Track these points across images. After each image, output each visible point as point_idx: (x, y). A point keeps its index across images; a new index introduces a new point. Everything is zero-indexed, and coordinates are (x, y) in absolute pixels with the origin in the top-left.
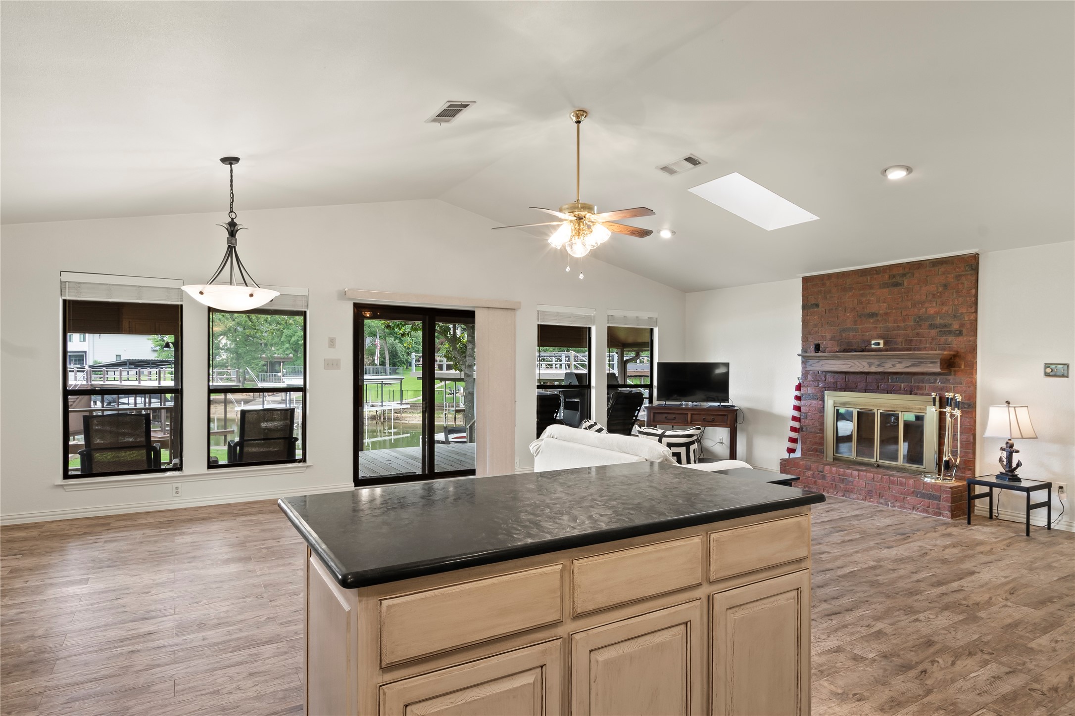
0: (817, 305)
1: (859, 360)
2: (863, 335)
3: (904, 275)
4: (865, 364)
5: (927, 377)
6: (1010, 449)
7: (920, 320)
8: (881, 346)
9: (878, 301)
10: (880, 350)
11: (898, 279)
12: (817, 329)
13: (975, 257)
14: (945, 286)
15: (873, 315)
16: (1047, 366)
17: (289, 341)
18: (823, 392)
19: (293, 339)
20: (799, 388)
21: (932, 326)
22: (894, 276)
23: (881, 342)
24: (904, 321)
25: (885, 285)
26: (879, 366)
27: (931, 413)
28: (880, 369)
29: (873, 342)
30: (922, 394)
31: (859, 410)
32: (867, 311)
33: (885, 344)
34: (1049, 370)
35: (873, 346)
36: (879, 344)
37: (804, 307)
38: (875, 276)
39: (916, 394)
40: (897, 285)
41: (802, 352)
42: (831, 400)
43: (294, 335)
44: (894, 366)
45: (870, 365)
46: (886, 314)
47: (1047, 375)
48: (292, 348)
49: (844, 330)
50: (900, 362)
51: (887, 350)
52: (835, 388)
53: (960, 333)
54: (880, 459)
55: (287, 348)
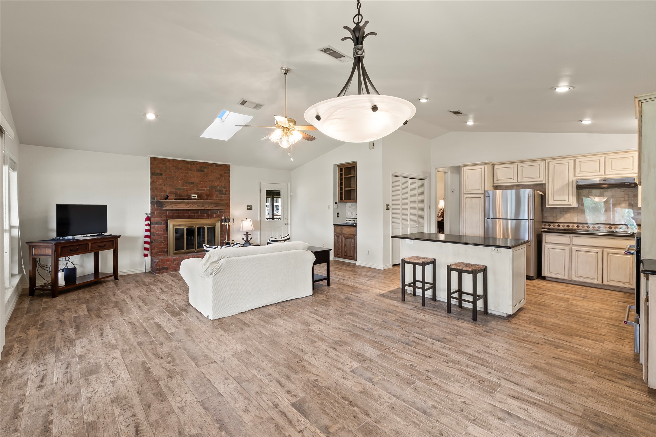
0: (161, 174)
1: (193, 204)
2: (187, 192)
3: (205, 168)
4: (196, 206)
5: (215, 211)
6: (247, 234)
7: (212, 187)
8: (196, 197)
9: (194, 177)
10: (195, 199)
11: (203, 169)
12: (161, 187)
13: (229, 166)
14: (221, 175)
15: (192, 183)
16: (248, 206)
18: (167, 220)
20: (147, 219)
21: (216, 191)
22: (201, 167)
23: (196, 196)
24: (206, 187)
25: (198, 171)
26: (202, 206)
27: (218, 225)
28: (203, 208)
29: (192, 196)
30: (213, 218)
31: (187, 227)
32: (189, 181)
33: (198, 197)
34: (248, 208)
35: (193, 197)
36: (195, 197)
37: (152, 174)
38: (193, 165)
39: (211, 218)
40: (203, 171)
42: (172, 225)
44: (209, 206)
45: (198, 206)
46: (198, 183)
47: (248, 209)
49: (177, 189)
50: (211, 205)
51: (198, 200)
52: (173, 218)
53: (226, 194)
54: (197, 248)
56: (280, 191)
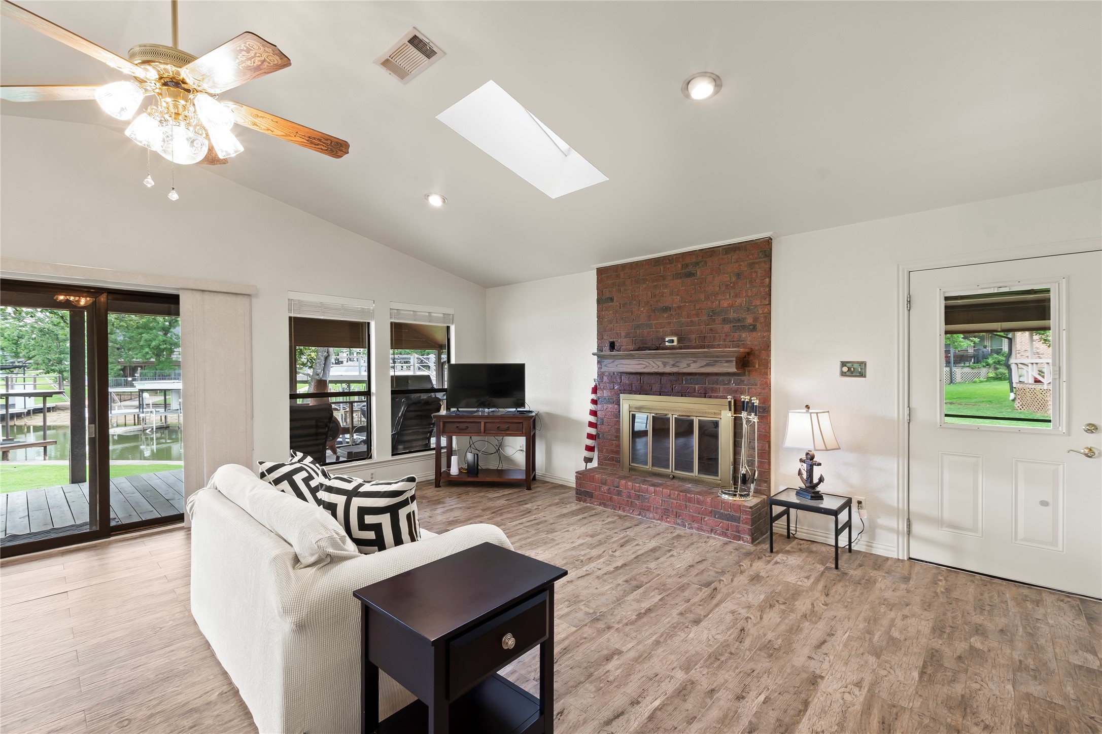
0: (612, 299)
1: (654, 360)
2: (657, 332)
3: (697, 264)
4: (660, 363)
5: (721, 378)
6: (810, 460)
7: (713, 313)
8: (675, 343)
9: (671, 294)
10: (673, 348)
11: (691, 269)
12: (612, 325)
13: (768, 242)
14: (738, 275)
15: (667, 309)
16: (843, 364)
17: (150, 345)
18: (619, 395)
19: (154, 344)
20: (595, 390)
21: (726, 321)
22: (687, 265)
23: (675, 339)
24: (697, 315)
25: (678, 276)
26: (674, 365)
27: (726, 418)
28: (675, 370)
29: (667, 339)
30: (716, 397)
31: (654, 415)
32: (661, 305)
33: (679, 341)
34: (845, 369)
35: (667, 344)
36: (672, 341)
37: (599, 301)
38: (668, 266)
39: (710, 397)
40: (690, 275)
41: (597, 351)
42: (627, 402)
43: (155, 340)
44: (689, 365)
45: (665, 364)
46: (679, 307)
47: (843, 374)
48: (153, 353)
49: (638, 327)
50: (694, 362)
51: (680, 348)
52: (630, 390)
53: (754, 328)
54: (675, 469)
55: (147, 353)
56: (1047, 291)
